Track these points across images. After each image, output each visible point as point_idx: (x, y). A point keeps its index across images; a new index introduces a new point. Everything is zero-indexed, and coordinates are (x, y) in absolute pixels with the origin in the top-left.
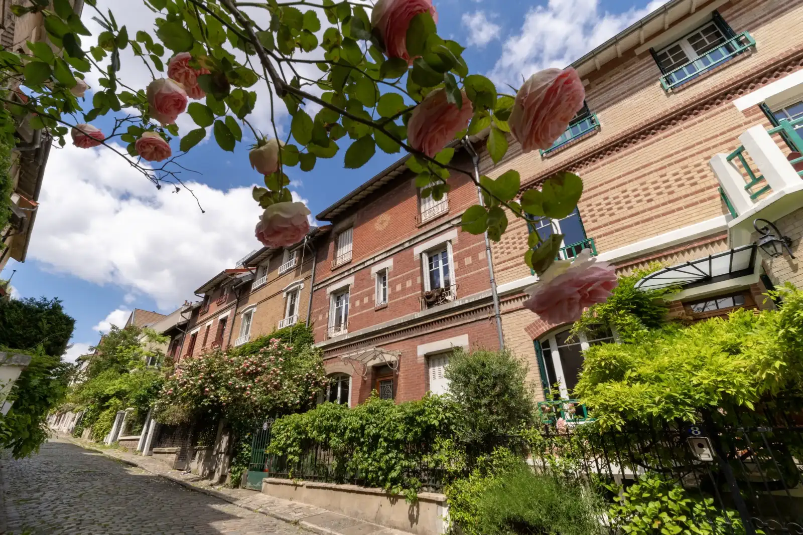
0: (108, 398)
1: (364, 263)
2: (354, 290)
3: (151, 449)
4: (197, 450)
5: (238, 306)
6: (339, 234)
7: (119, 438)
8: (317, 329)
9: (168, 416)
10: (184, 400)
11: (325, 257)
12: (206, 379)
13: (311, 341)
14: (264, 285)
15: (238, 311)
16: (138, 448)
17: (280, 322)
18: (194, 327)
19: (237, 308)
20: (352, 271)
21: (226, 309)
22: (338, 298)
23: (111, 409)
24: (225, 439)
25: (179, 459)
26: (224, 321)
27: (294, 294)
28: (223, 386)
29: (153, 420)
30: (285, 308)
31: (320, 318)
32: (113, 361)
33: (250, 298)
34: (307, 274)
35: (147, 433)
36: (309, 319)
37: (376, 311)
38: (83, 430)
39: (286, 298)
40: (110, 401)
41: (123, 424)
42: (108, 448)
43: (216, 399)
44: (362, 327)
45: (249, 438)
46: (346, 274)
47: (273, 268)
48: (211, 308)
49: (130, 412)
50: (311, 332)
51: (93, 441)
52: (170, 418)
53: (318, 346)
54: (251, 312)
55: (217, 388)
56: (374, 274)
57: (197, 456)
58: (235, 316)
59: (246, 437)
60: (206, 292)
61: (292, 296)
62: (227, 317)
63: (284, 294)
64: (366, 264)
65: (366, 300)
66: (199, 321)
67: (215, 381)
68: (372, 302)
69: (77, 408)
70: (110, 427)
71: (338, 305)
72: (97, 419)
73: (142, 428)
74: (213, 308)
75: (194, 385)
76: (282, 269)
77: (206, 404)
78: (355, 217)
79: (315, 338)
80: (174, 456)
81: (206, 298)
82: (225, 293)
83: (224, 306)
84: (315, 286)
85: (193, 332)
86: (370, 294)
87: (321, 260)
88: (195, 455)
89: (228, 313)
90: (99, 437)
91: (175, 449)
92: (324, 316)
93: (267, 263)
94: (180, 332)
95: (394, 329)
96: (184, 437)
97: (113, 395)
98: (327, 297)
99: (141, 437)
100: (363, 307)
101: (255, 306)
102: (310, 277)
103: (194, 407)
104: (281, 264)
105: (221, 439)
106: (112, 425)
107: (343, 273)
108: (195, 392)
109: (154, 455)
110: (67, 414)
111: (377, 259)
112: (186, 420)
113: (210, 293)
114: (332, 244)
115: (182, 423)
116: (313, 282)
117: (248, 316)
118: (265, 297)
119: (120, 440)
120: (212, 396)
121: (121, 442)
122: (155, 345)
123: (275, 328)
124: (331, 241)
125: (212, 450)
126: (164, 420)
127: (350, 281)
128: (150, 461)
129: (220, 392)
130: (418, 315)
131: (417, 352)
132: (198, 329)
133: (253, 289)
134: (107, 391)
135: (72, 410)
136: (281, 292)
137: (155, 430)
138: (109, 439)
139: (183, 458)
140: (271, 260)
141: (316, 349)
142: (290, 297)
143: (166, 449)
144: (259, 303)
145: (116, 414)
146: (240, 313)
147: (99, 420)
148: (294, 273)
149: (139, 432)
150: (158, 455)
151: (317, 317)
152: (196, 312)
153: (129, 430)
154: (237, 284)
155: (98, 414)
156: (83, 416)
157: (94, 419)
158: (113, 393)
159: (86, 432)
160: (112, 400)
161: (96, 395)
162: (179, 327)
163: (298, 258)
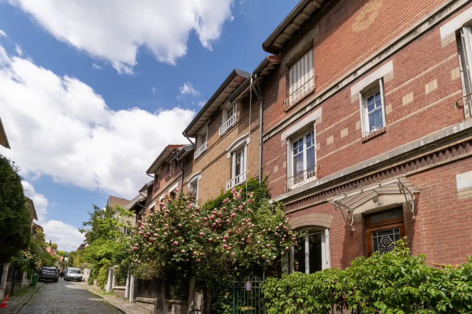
0: (100, 259)
1: (337, 85)
2: (321, 126)
3: (134, 298)
4: (172, 303)
5: (183, 176)
6: (290, 66)
7: (113, 287)
8: (271, 183)
9: (142, 272)
10: (152, 256)
11: (275, 99)
12: (172, 231)
13: (269, 196)
14: (205, 152)
15: (184, 182)
16: (126, 296)
17: (228, 183)
18: (151, 202)
19: (183, 179)
20: (318, 102)
21: (174, 182)
22: (295, 145)
23: (104, 266)
24: (200, 297)
25: (157, 309)
26: (173, 194)
27: (238, 152)
28: (193, 238)
29: (131, 276)
30: (231, 169)
31: (276, 169)
32: (101, 232)
33: (194, 167)
34: (254, 125)
35: (129, 285)
36: (262, 174)
37: (364, 142)
38: (93, 281)
39: (231, 159)
40: (102, 260)
41: (114, 277)
42: (107, 294)
43: (187, 254)
44: (341, 168)
45: (228, 298)
46: (308, 109)
47: (213, 131)
48: (161, 185)
49: (116, 269)
50: (266, 186)
51: (99, 288)
52: (144, 274)
53: (277, 200)
54: (196, 181)
55: (188, 241)
56: (355, 96)
57: (173, 309)
58: (182, 187)
59: (226, 297)
60: (155, 172)
61: (237, 156)
62: (175, 189)
63: (229, 155)
64: (341, 86)
65: (344, 133)
66: (154, 197)
67: (183, 231)
68: (355, 133)
69: (88, 266)
70: (107, 279)
71: (295, 152)
72: (98, 273)
73: (126, 280)
74: (163, 184)
75: (160, 239)
76: (222, 130)
77: (178, 260)
78: (315, 33)
79: (271, 192)
80: (153, 306)
81: (157, 177)
82: (171, 169)
83: (172, 180)
84: (266, 135)
85: (151, 207)
86: (351, 124)
87: (269, 105)
88: (170, 308)
89: (176, 186)
90: (101, 285)
91: (152, 300)
92: (281, 165)
93: (206, 129)
94: (142, 208)
95: (406, 158)
96: (158, 291)
97: (103, 257)
98: (283, 144)
99: (126, 287)
100: (339, 142)
101: (200, 173)
102: (257, 127)
103: (163, 264)
104: (221, 124)
105: (194, 297)
106: (107, 277)
107: (304, 108)
108: (162, 247)
109: (137, 303)
111: (360, 73)
112: (157, 276)
113: (159, 172)
114: (282, 81)
115: (155, 279)
116: (262, 133)
117: (194, 184)
118: (208, 163)
119: (114, 289)
120: (183, 251)
121: (114, 290)
122: (126, 219)
123: (222, 190)
124: (281, 77)
125: (187, 305)
126: (139, 275)
127: (317, 115)
128: (135, 308)
129: (191, 246)
131: (455, 185)
132: (154, 204)
133: (195, 158)
134: (98, 254)
136: (226, 152)
137: (135, 283)
138: (107, 287)
139: (161, 309)
140: (209, 125)
141: (275, 203)
142: (234, 157)
143: (146, 299)
144: (203, 170)
145: (108, 270)
146: (187, 183)
147: (99, 274)
148: (236, 130)
149: (124, 284)
150: (140, 304)
151: (272, 170)
152: (150, 189)
153: (118, 281)
154: (181, 154)
155: (98, 270)
156: (92, 271)
157: (97, 273)
158: (103, 255)
159: (95, 282)
160: (104, 260)
161: (93, 256)
162: (140, 203)
163: (239, 113)
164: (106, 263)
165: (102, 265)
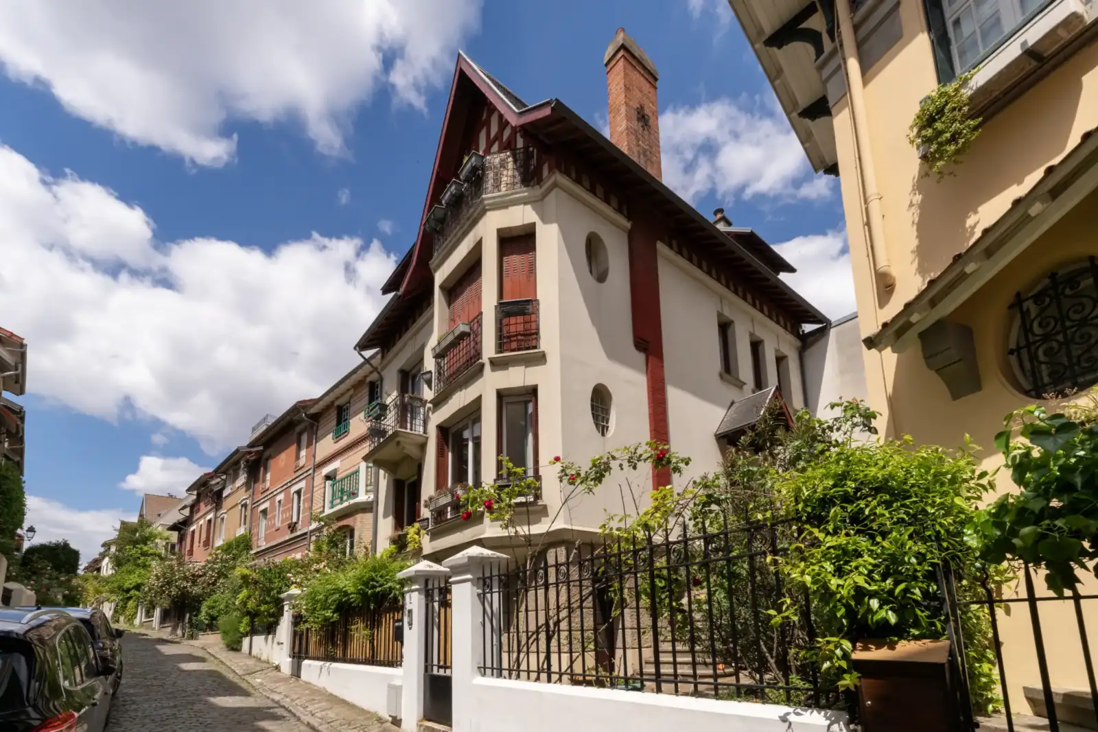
0: (128, 591)
2: (269, 512)
3: (159, 626)
4: (178, 623)
5: (216, 510)
6: (267, 459)
7: (144, 620)
13: (250, 548)
14: (230, 494)
15: (217, 515)
16: (153, 626)
17: (237, 530)
18: (191, 524)
20: (269, 496)
21: (210, 511)
23: (134, 598)
24: (188, 616)
26: (210, 521)
30: (242, 518)
31: (256, 531)
33: (222, 504)
34: (252, 492)
35: (157, 615)
36: (250, 531)
37: (276, 531)
38: (119, 617)
39: (241, 510)
40: (130, 593)
41: (144, 609)
42: (138, 628)
44: (271, 541)
46: (267, 498)
47: (235, 478)
48: (201, 509)
50: (251, 541)
51: (128, 625)
56: (277, 502)
58: (215, 519)
60: (197, 490)
61: (245, 508)
62: (211, 519)
63: (241, 506)
64: (274, 494)
66: (195, 519)
68: (274, 523)
69: (113, 598)
70: (136, 613)
72: (127, 607)
74: (203, 507)
76: (239, 482)
80: (170, 628)
81: (199, 495)
82: (208, 496)
83: (209, 508)
84: (253, 504)
85: (192, 529)
86: (274, 517)
87: (257, 482)
88: (177, 627)
89: (211, 515)
90: (130, 619)
91: (171, 624)
93: (231, 472)
94: (182, 528)
96: (175, 616)
97: (133, 588)
99: (154, 619)
100: (272, 527)
101: (225, 513)
102: (251, 495)
104: (238, 477)
106: (137, 611)
109: (161, 629)
110: (105, 603)
111: (278, 491)
113: (200, 491)
114: (262, 469)
115: (170, 609)
116: (252, 500)
117: (223, 519)
118: (230, 506)
119: (144, 622)
121: (144, 624)
123: (235, 535)
127: (268, 504)
128: (158, 632)
130: (287, 538)
132: (194, 527)
133: (224, 496)
134: (127, 585)
135: (108, 600)
136: (236, 505)
137: (160, 613)
138: (137, 622)
139: (175, 629)
140: (233, 470)
142: (243, 509)
143: (167, 624)
144: (227, 511)
145: (138, 602)
146: (218, 517)
148: (244, 489)
149: (153, 616)
150: (164, 628)
151: (254, 530)
152: (192, 509)
153: (147, 614)
154: (214, 488)
155: (126, 603)
156: (117, 606)
157: (124, 608)
158: (132, 586)
159: (122, 619)
160: (132, 592)
161: (120, 588)
162: (180, 523)
163: (246, 475)
164: (135, 595)
165: (130, 598)
